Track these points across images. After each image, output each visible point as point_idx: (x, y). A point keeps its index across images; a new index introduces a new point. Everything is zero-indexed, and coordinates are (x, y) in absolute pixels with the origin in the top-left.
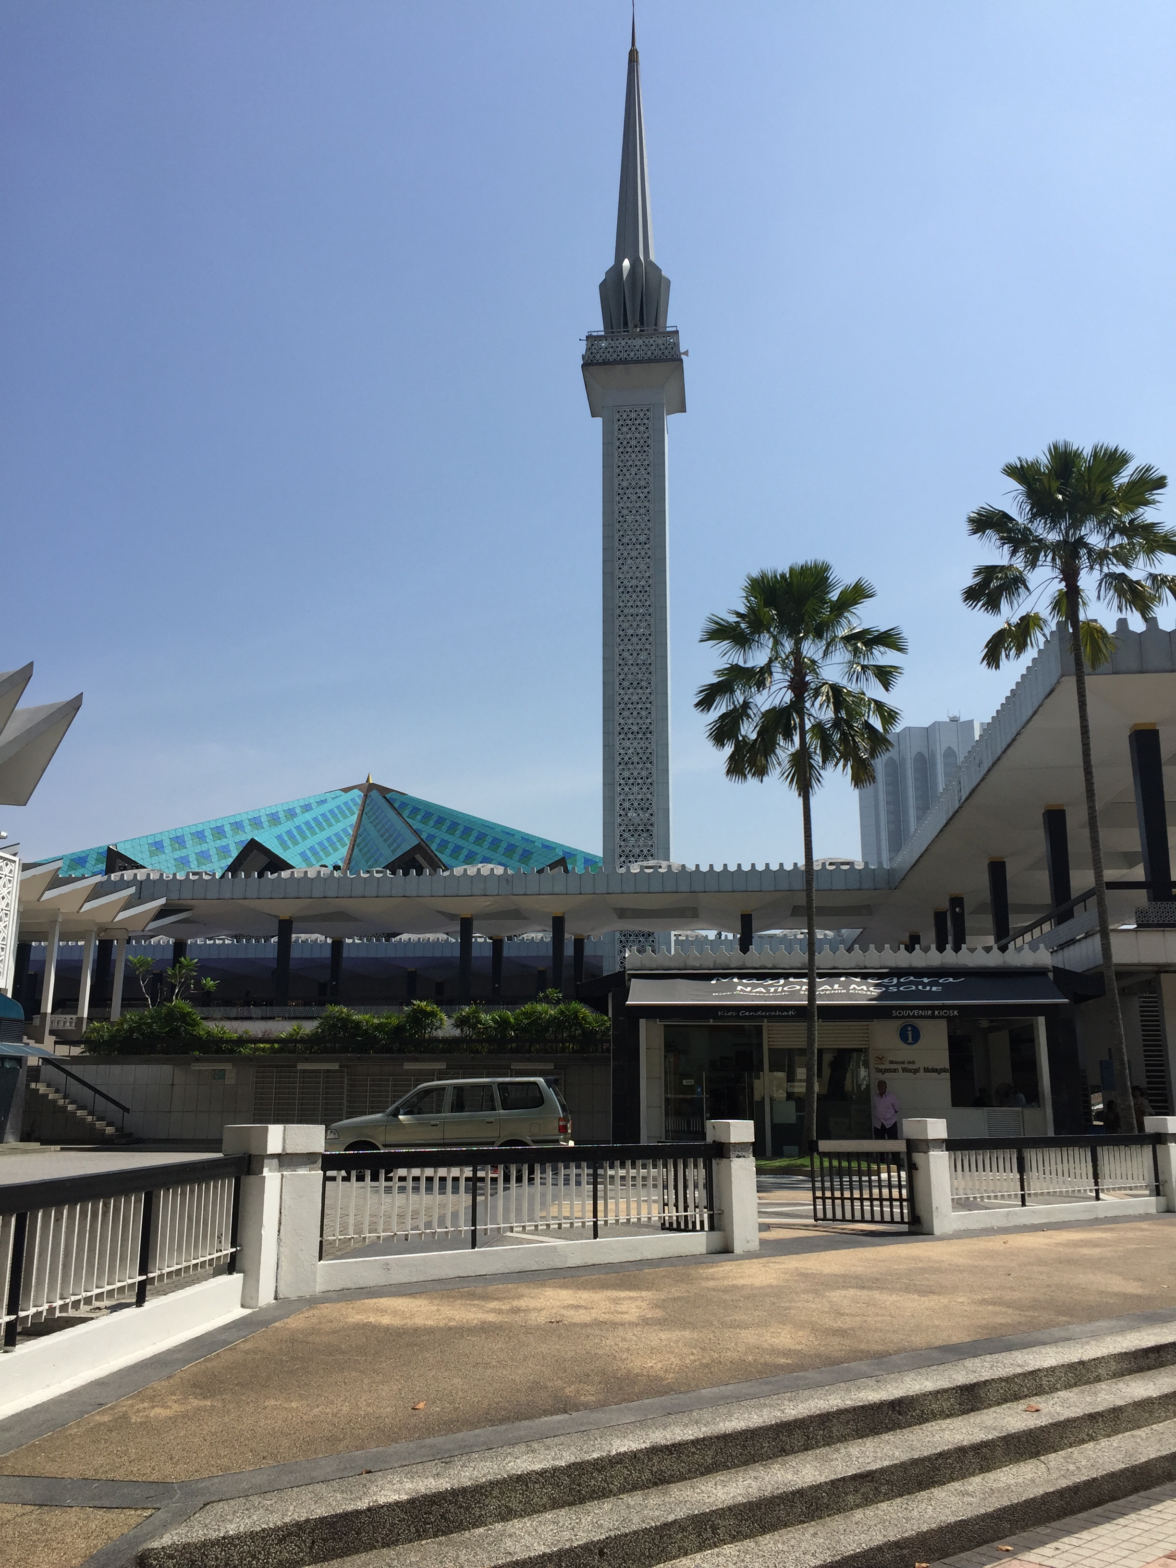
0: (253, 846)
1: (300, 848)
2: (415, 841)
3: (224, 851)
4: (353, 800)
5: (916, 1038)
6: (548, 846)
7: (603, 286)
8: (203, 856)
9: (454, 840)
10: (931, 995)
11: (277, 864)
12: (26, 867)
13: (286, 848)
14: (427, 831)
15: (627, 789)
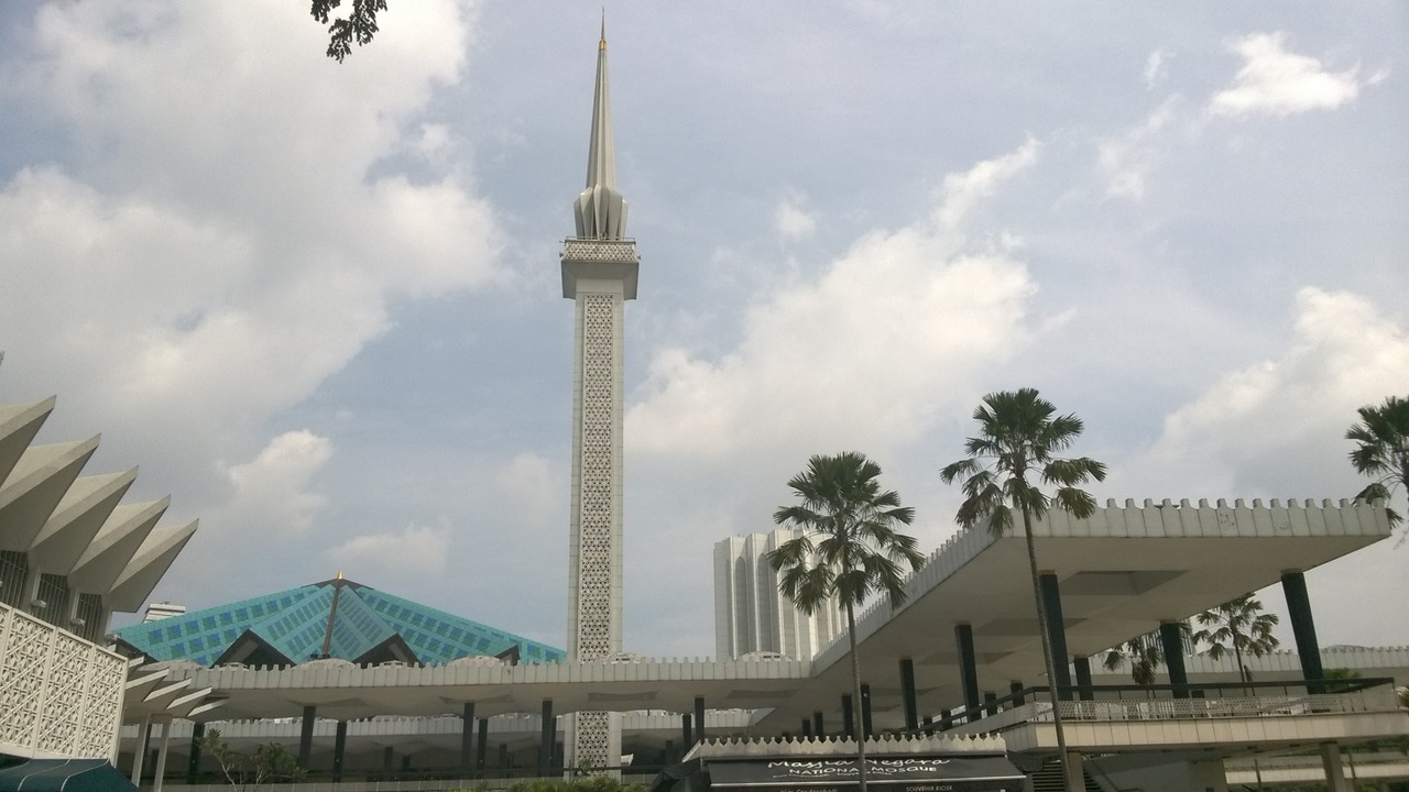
0: (248, 635)
1: (287, 637)
3: (214, 639)
4: (327, 594)
7: (577, 207)
8: (196, 644)
9: (419, 629)
10: (930, 774)
14: (393, 621)
15: (588, 592)
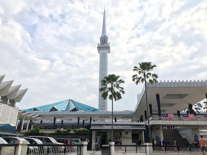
0: (53, 108)
1: (60, 108)
2: (75, 107)
3: (50, 108)
4: (68, 102)
5: (128, 134)
6: (93, 108)
7: (100, 38)
8: (47, 109)
9: (80, 107)
10: (129, 128)
11: (56, 110)
12: (19, 110)
13: (58, 108)
14: (77, 106)
